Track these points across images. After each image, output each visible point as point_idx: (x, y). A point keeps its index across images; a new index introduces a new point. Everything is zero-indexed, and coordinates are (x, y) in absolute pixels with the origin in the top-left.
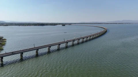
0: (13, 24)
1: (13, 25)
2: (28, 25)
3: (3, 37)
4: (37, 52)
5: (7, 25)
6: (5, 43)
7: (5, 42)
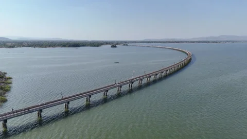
0: (24, 44)
1: (24, 46)
2: (50, 46)
3: (5, 73)
4: (67, 107)
5: (12, 47)
6: (10, 87)
7: (10, 83)
